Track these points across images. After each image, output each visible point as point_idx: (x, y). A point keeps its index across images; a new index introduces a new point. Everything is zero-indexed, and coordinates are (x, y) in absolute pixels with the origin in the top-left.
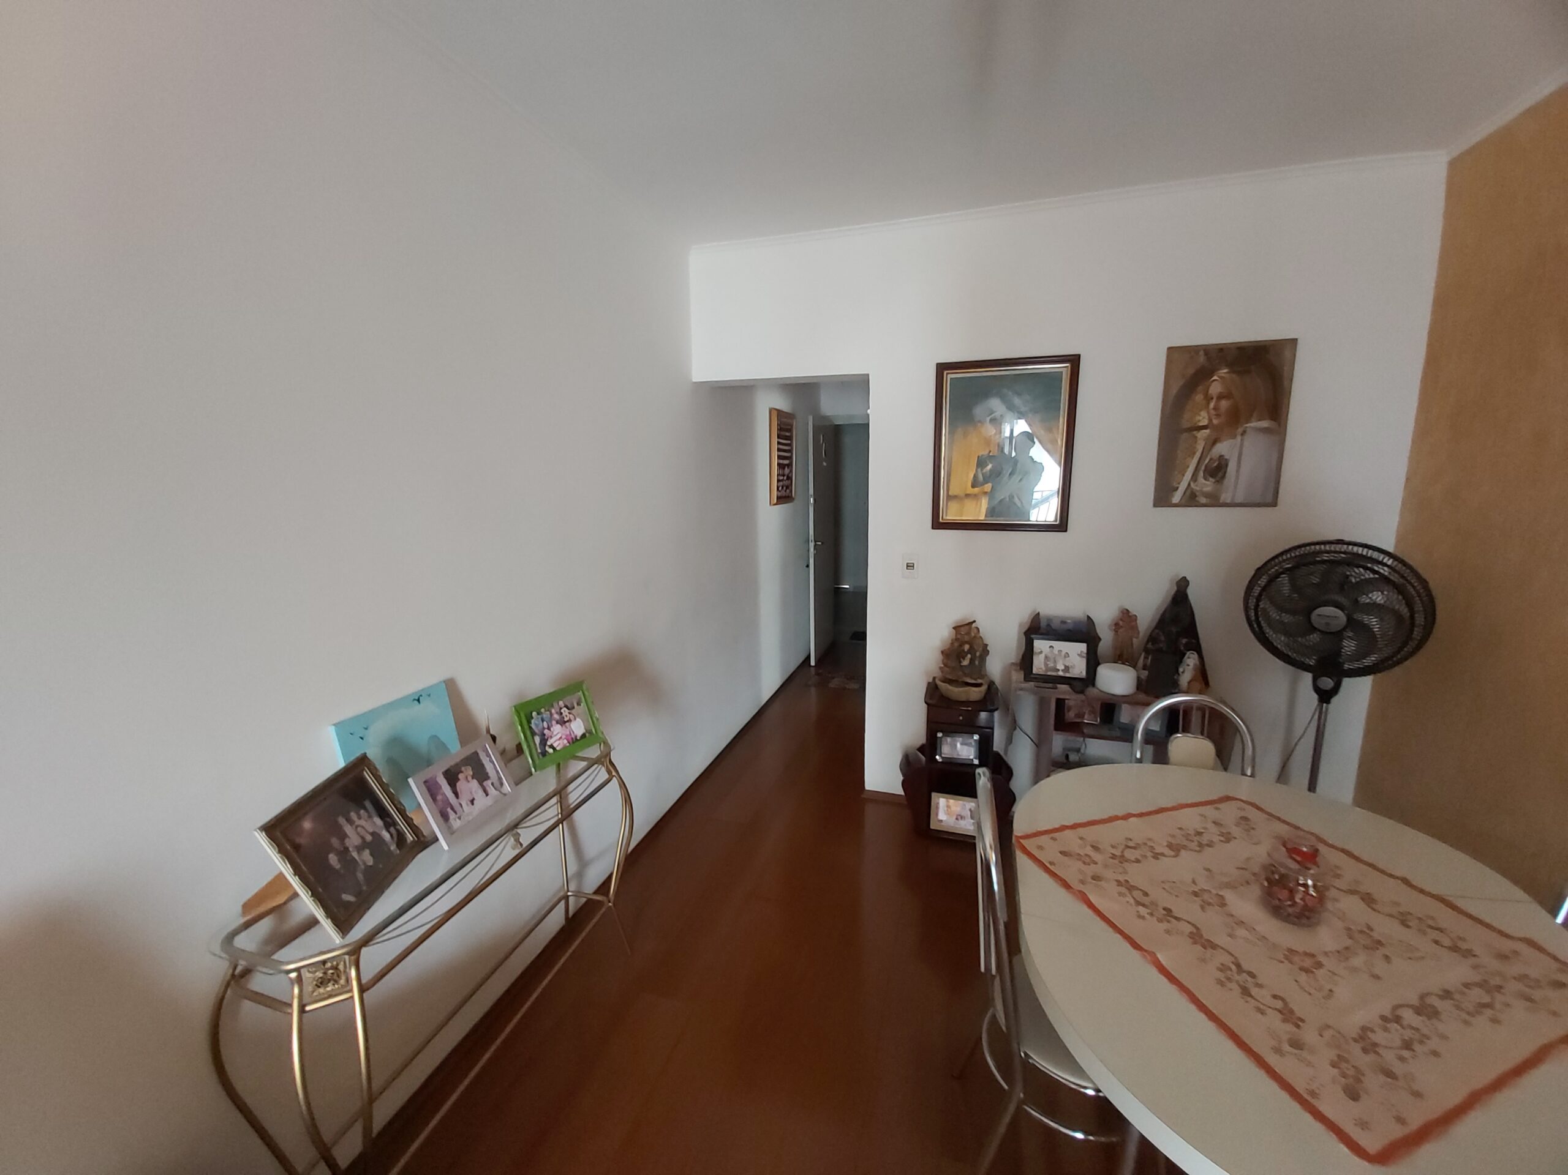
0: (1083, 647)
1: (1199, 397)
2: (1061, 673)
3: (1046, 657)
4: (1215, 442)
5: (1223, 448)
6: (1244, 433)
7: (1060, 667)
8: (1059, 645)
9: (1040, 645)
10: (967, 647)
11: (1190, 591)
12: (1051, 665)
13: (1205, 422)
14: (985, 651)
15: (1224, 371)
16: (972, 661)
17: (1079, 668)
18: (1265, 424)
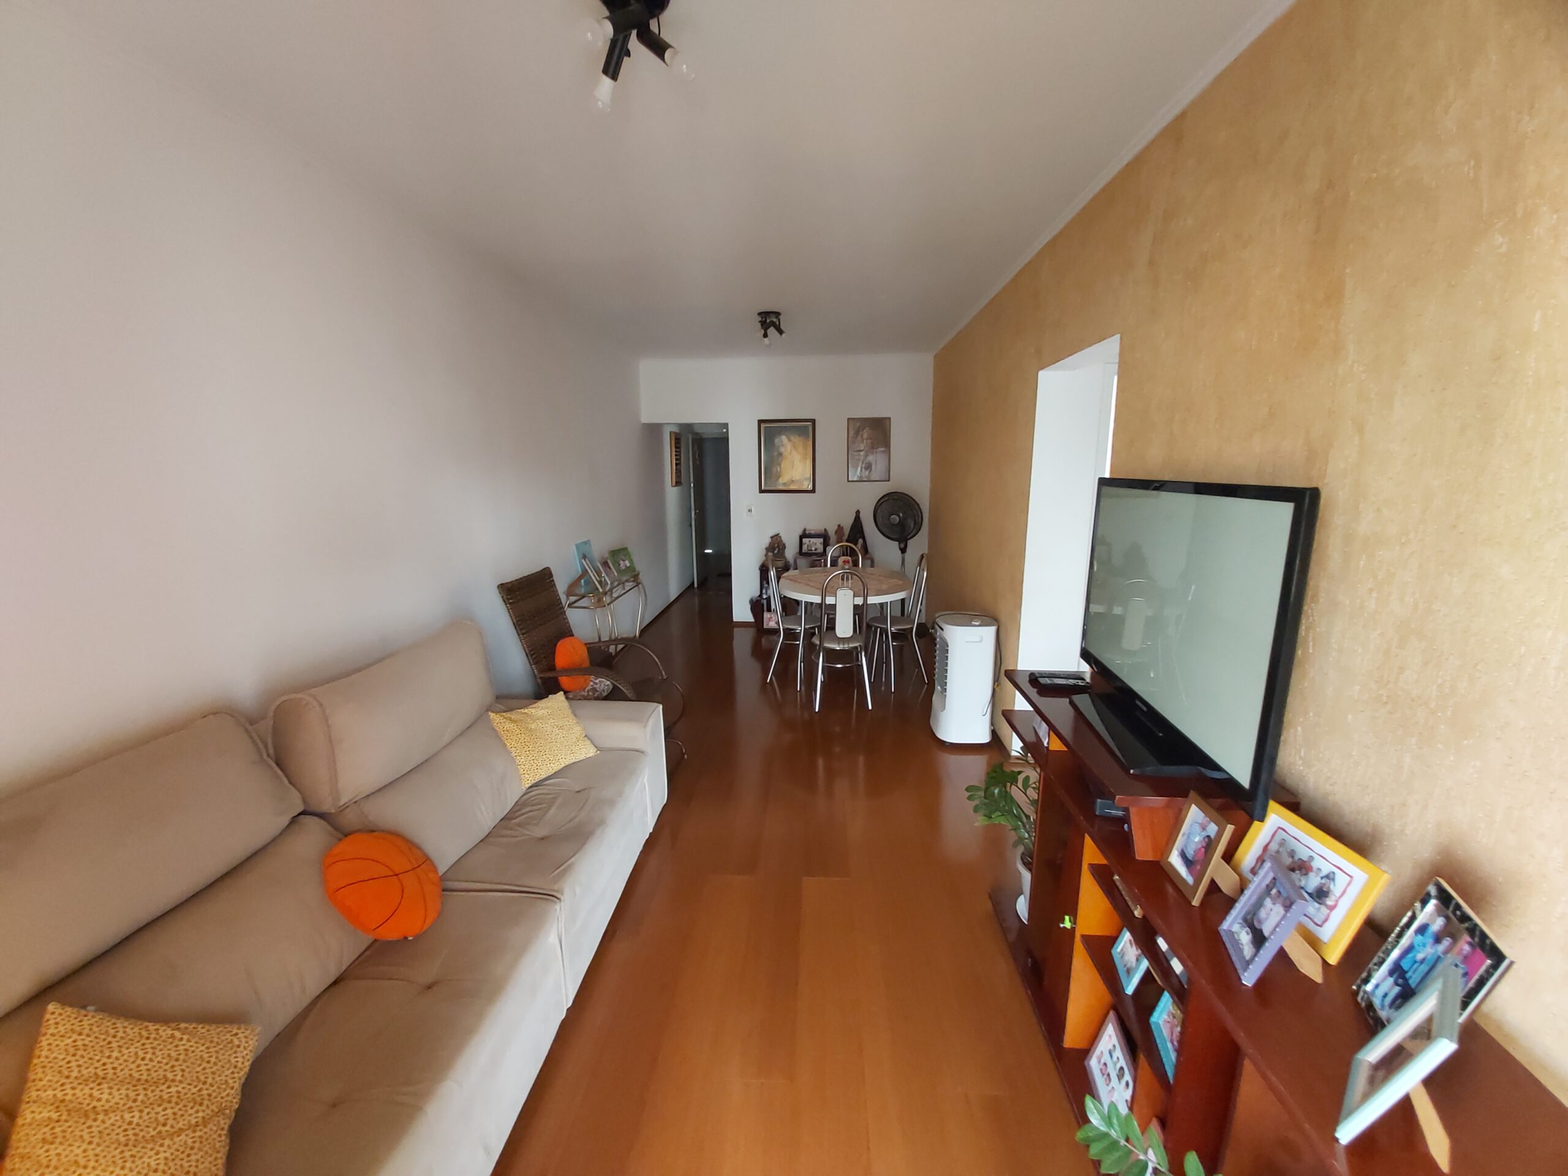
0: (821, 540)
1: (859, 438)
2: (814, 551)
3: (808, 546)
4: (867, 456)
5: (871, 458)
6: (876, 453)
7: (813, 549)
8: (813, 540)
9: (805, 540)
10: (776, 545)
11: (861, 515)
12: (810, 548)
13: (862, 448)
14: (784, 547)
15: (868, 428)
16: (779, 551)
17: (820, 549)
18: (883, 449)
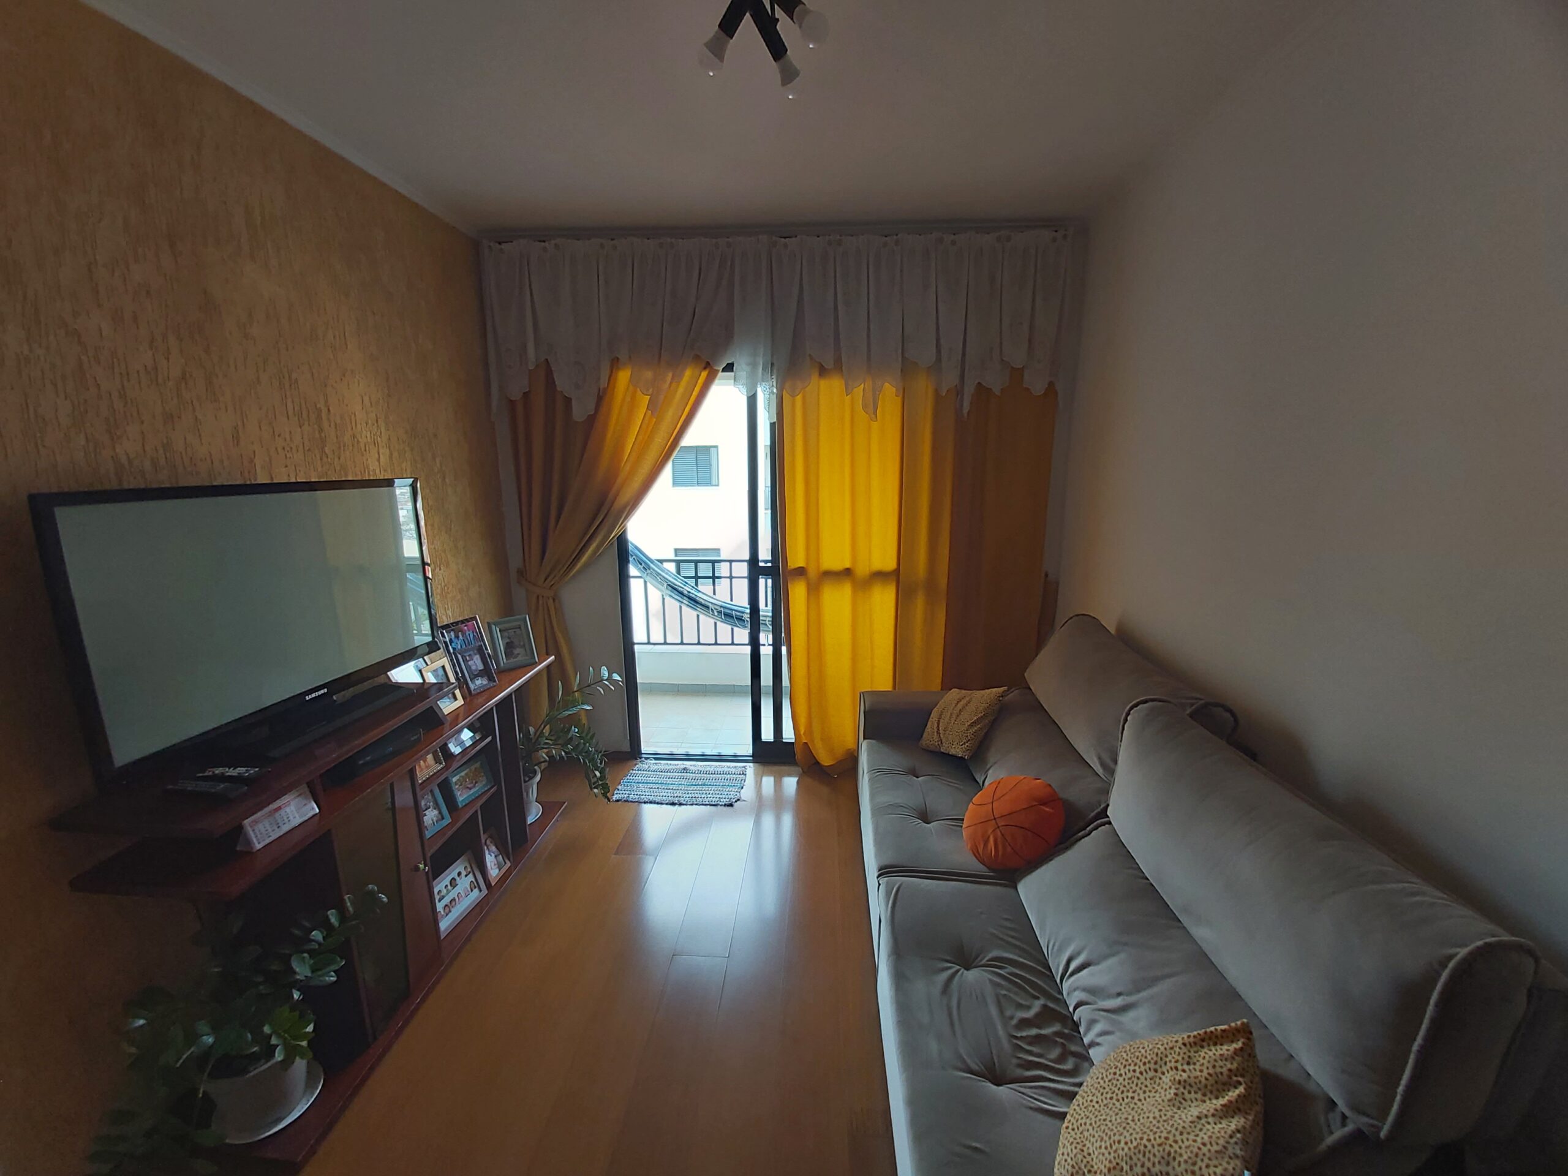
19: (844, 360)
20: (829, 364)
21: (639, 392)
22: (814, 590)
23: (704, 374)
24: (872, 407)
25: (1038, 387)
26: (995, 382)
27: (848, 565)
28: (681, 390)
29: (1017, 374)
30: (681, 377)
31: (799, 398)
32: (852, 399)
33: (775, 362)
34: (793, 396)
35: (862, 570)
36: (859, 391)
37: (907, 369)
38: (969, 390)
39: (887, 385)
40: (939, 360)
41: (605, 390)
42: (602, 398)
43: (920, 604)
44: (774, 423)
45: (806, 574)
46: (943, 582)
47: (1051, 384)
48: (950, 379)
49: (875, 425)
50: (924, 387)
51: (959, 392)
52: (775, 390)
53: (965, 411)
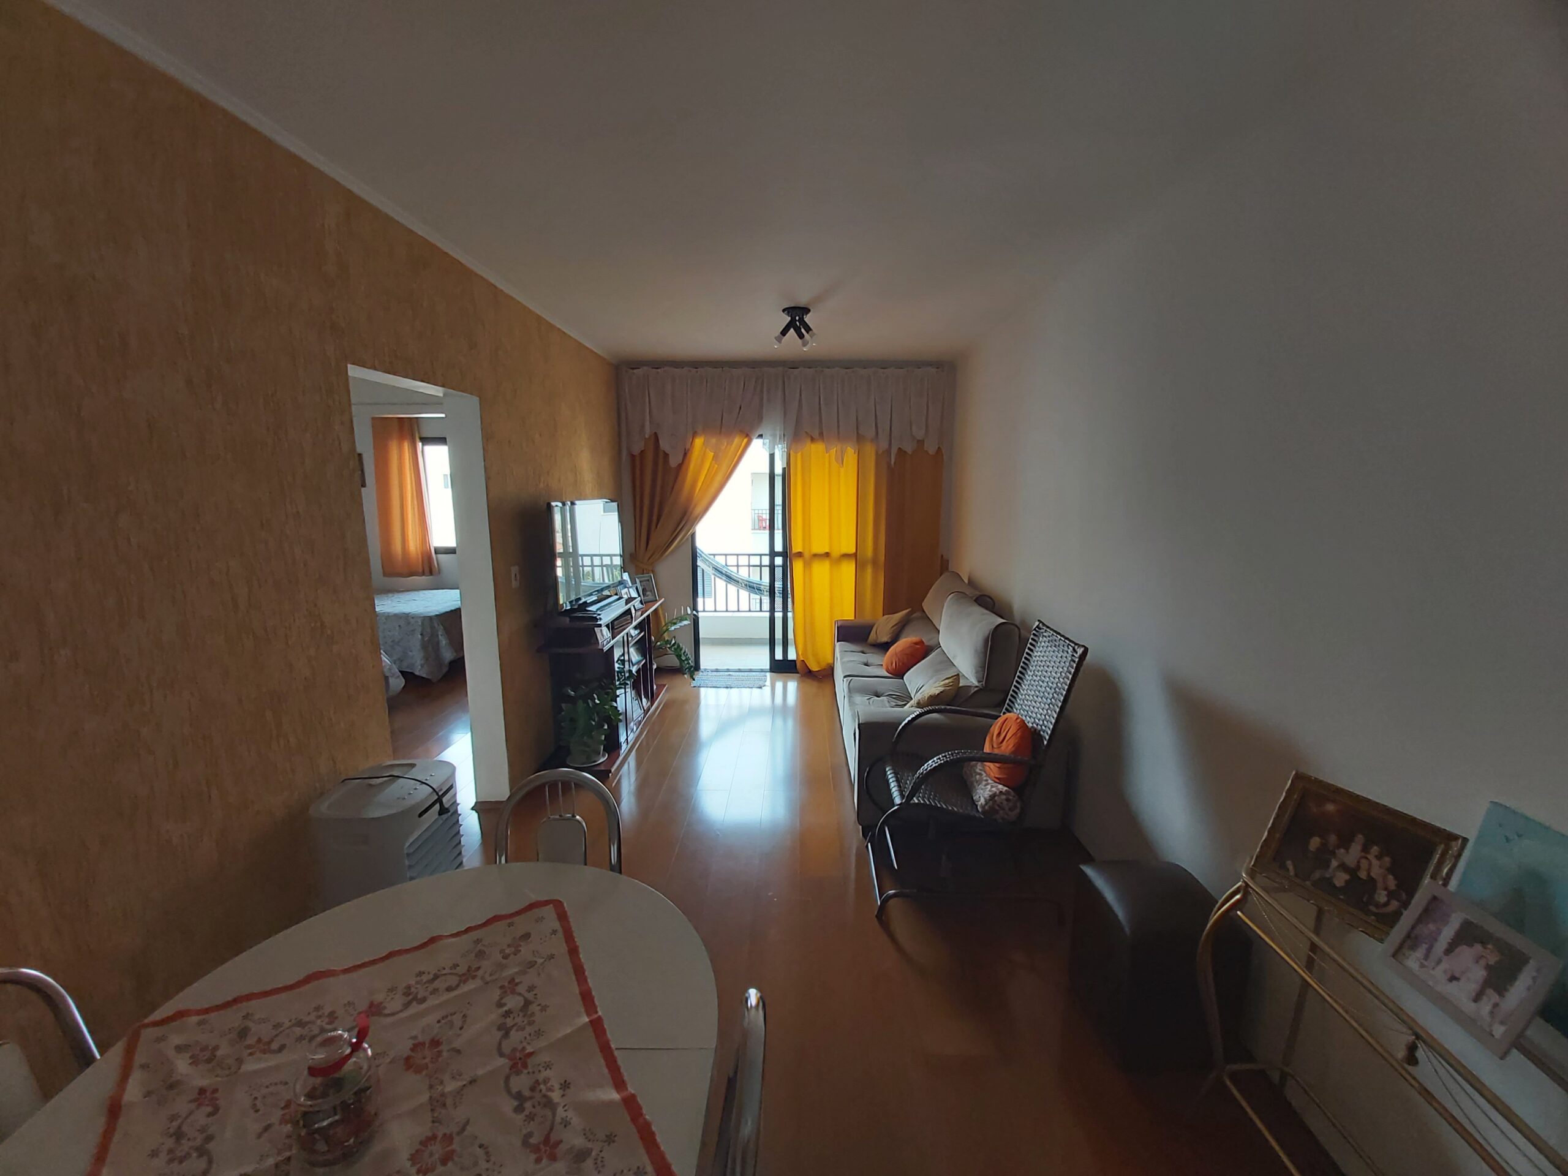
19: (824, 434)
20: (816, 434)
21: (708, 450)
22: (808, 565)
23: (745, 440)
24: (841, 461)
25: (932, 451)
26: (909, 448)
27: (827, 550)
28: (732, 449)
29: (921, 443)
30: (733, 442)
31: (799, 455)
32: (829, 456)
33: (786, 434)
34: (796, 453)
35: (835, 553)
36: (833, 451)
37: (860, 439)
38: (894, 451)
39: (849, 448)
40: (877, 433)
41: (689, 450)
42: (686, 454)
43: (869, 571)
44: (785, 468)
45: (803, 556)
46: (882, 558)
47: (939, 448)
48: (884, 445)
49: (842, 470)
50: (870, 450)
51: (888, 452)
52: (786, 450)
53: (893, 462)
